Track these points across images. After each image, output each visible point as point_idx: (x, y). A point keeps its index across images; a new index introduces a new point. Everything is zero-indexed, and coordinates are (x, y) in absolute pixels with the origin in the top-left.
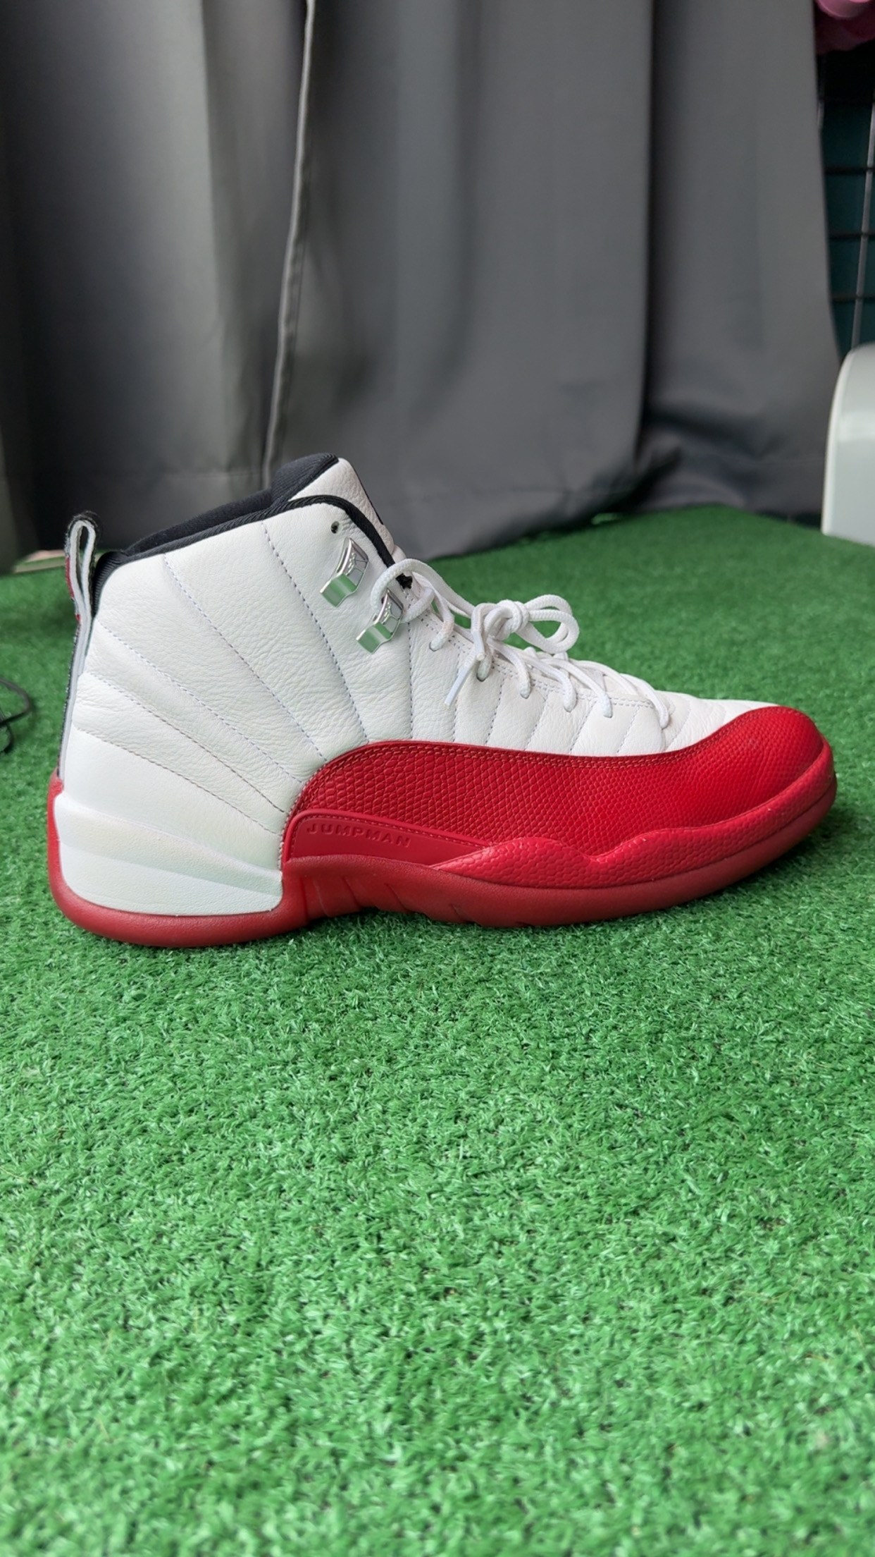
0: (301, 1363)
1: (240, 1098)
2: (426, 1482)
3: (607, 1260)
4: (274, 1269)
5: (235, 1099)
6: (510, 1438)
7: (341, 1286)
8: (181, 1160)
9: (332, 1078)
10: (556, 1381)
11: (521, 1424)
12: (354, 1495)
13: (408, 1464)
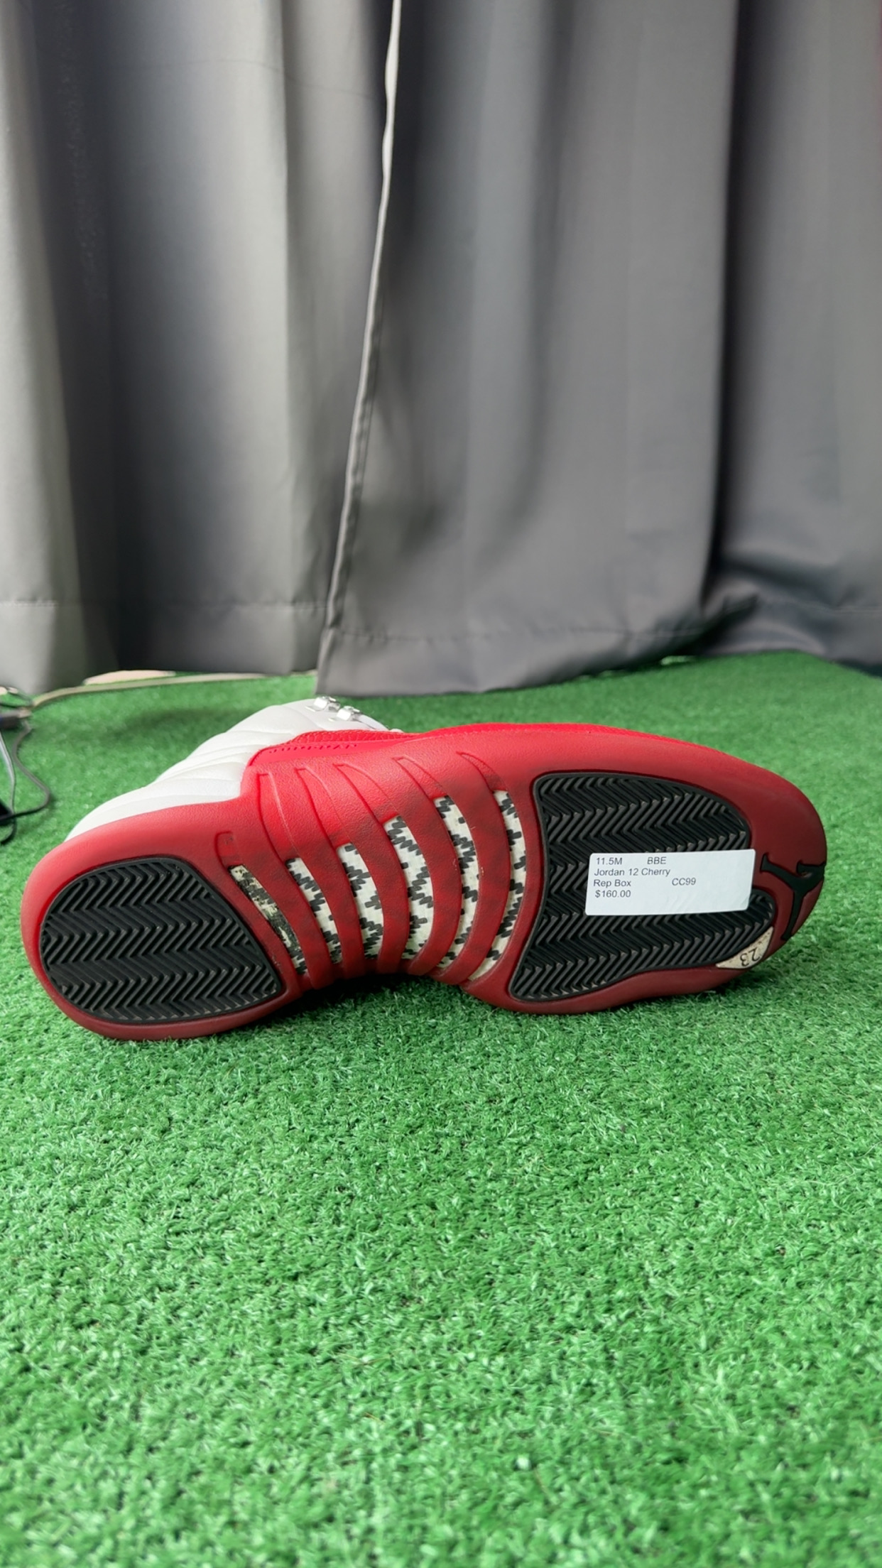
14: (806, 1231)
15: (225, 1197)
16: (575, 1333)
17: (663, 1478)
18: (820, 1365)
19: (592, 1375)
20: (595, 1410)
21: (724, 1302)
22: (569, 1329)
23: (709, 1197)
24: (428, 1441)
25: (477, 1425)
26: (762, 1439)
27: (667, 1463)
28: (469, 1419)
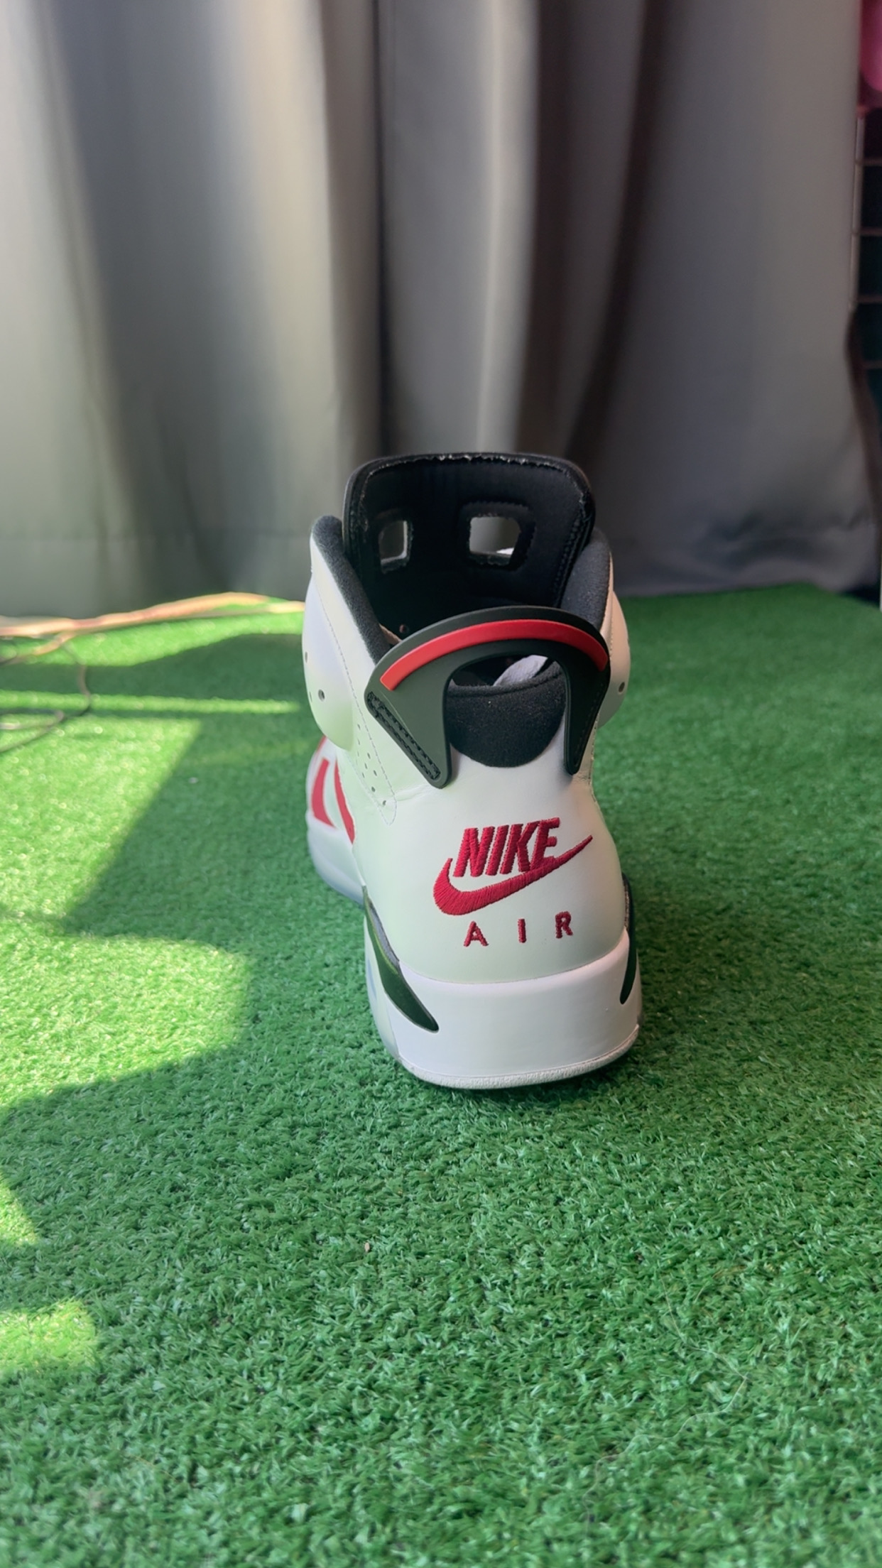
14: (671, 1233)
15: (52, 1199)
16: (391, 1358)
17: (449, 1534)
18: (652, 1395)
19: (397, 1406)
20: (393, 1450)
21: (562, 1319)
22: (386, 1352)
23: (572, 1194)
24: (201, 1488)
25: (260, 1468)
26: (569, 1485)
27: (457, 1516)
28: (251, 1461)
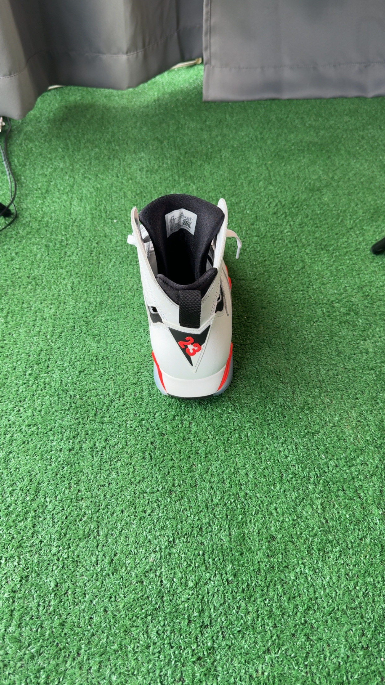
0: (40, 515)
1: (49, 422)
2: (59, 552)
3: (125, 496)
4: (42, 484)
5: (48, 423)
6: (81, 544)
7: (57, 492)
8: (28, 443)
9: (77, 419)
10: (98, 531)
11: (84, 542)
12: (42, 552)
13: (56, 547)
